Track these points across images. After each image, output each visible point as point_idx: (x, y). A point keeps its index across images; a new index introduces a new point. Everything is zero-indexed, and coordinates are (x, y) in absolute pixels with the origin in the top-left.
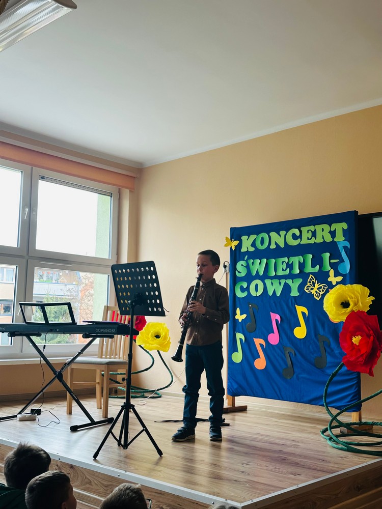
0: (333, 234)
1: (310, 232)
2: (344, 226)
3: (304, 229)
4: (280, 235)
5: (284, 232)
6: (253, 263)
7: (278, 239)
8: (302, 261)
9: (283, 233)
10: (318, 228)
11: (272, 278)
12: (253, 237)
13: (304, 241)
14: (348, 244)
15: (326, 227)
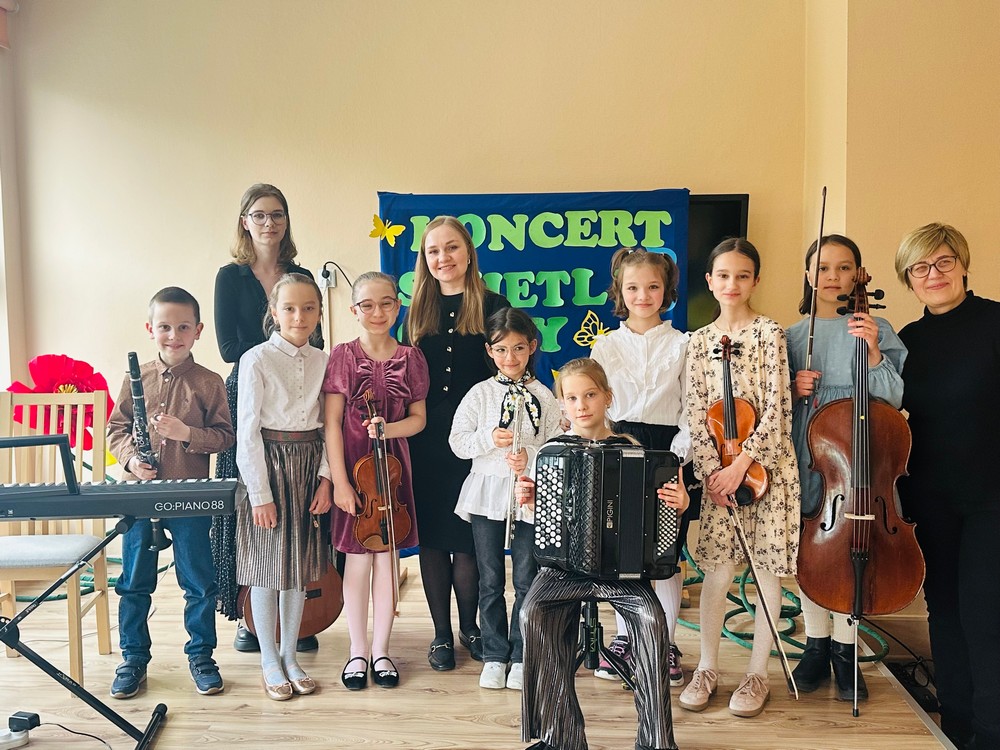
0: (639, 232)
1: (587, 223)
2: (666, 218)
4: (514, 224)
5: (525, 218)
7: (509, 231)
8: (568, 281)
9: (521, 219)
10: (607, 217)
13: (573, 241)
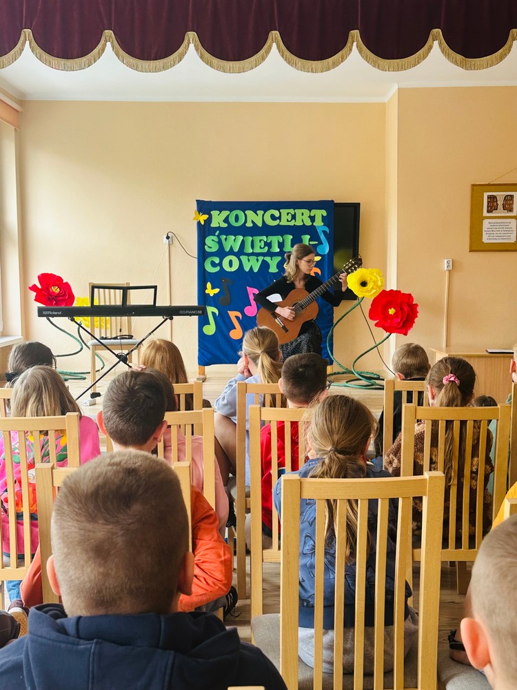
0: (312, 219)
1: (290, 215)
2: (324, 213)
3: (284, 212)
4: (257, 215)
6: (226, 239)
7: (255, 218)
8: (281, 241)
9: (260, 213)
10: (299, 212)
11: (249, 255)
12: (225, 213)
13: (284, 222)
14: (327, 230)
15: (306, 212)
